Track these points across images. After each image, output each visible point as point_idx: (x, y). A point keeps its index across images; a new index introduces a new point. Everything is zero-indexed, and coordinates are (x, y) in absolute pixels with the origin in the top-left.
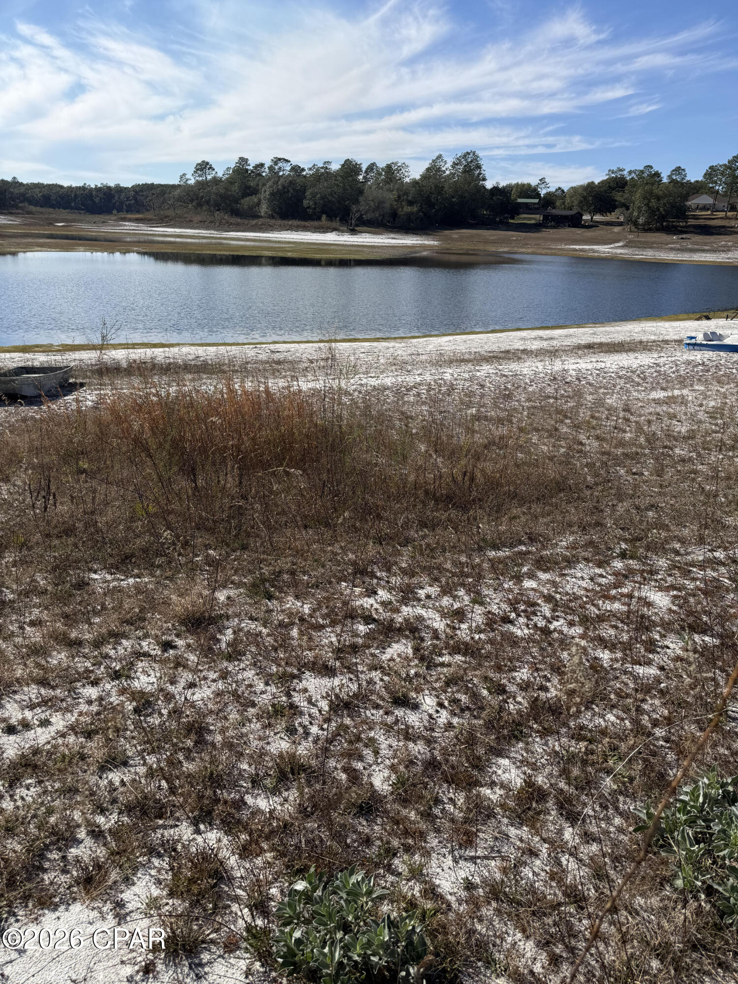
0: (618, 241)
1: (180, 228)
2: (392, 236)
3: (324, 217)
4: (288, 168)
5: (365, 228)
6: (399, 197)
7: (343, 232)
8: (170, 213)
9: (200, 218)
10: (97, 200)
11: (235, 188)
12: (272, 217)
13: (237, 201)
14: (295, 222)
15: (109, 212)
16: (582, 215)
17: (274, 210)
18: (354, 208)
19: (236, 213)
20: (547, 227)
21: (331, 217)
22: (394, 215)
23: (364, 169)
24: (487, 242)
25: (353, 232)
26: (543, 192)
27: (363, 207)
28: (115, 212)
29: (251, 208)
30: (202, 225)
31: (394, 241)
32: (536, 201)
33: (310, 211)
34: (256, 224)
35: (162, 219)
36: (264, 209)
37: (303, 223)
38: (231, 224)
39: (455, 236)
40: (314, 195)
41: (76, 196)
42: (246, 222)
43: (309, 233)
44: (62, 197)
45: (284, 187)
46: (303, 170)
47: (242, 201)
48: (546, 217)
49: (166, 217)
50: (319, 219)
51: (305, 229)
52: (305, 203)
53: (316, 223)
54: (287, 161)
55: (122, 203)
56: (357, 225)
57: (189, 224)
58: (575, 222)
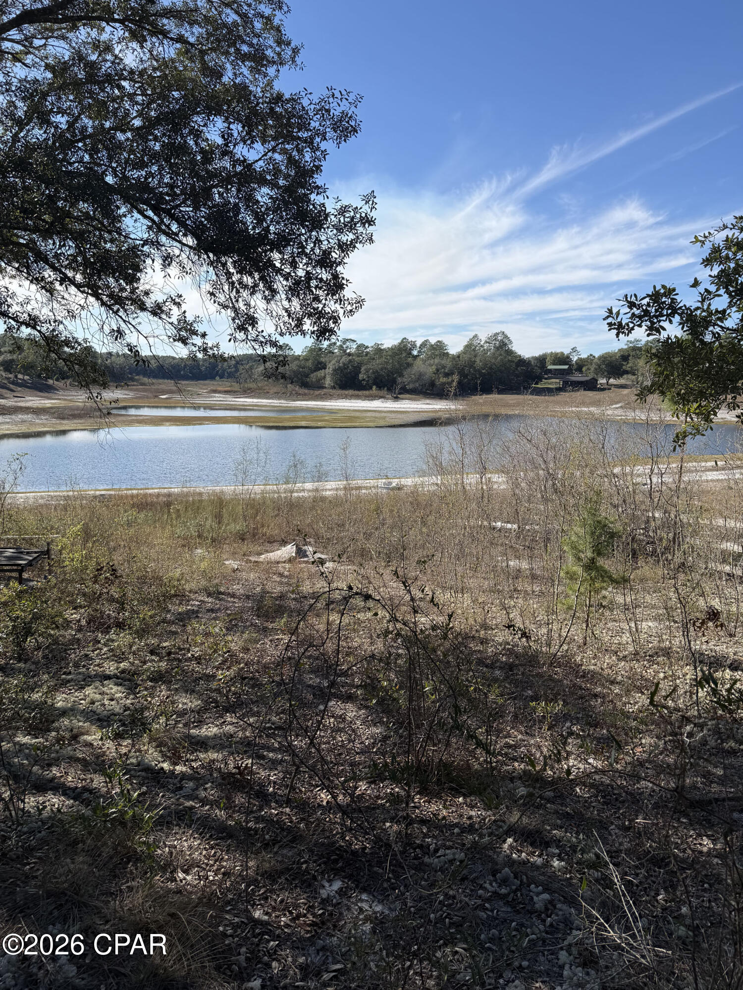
0: (617, 403)
1: (258, 398)
2: (428, 401)
3: (374, 387)
4: (355, 347)
5: (408, 396)
6: (438, 370)
7: (388, 399)
8: (252, 385)
9: (275, 390)
10: (203, 368)
11: (309, 364)
12: (334, 388)
13: (307, 376)
14: (351, 392)
15: (213, 378)
16: (597, 381)
17: (336, 383)
18: (399, 380)
19: (305, 385)
20: (565, 391)
21: (380, 387)
22: (432, 384)
23: (418, 345)
24: (507, 405)
25: (396, 399)
26: (575, 359)
27: (405, 380)
28: (217, 378)
29: (319, 380)
30: (277, 395)
31: (427, 406)
32: (566, 367)
33: (364, 383)
34: (320, 394)
35: (245, 391)
36: (328, 382)
37: (357, 392)
38: (300, 394)
39: (481, 401)
40: (367, 371)
41: (185, 366)
42: (312, 392)
43: (359, 401)
44: (173, 367)
45: (344, 364)
46: (367, 347)
47: (312, 375)
48: (566, 383)
49: (250, 389)
50: (371, 388)
51: (358, 397)
52: (361, 376)
53: (367, 393)
54: (354, 341)
55: (224, 371)
56: (400, 394)
57: (266, 395)
58: (591, 385)
